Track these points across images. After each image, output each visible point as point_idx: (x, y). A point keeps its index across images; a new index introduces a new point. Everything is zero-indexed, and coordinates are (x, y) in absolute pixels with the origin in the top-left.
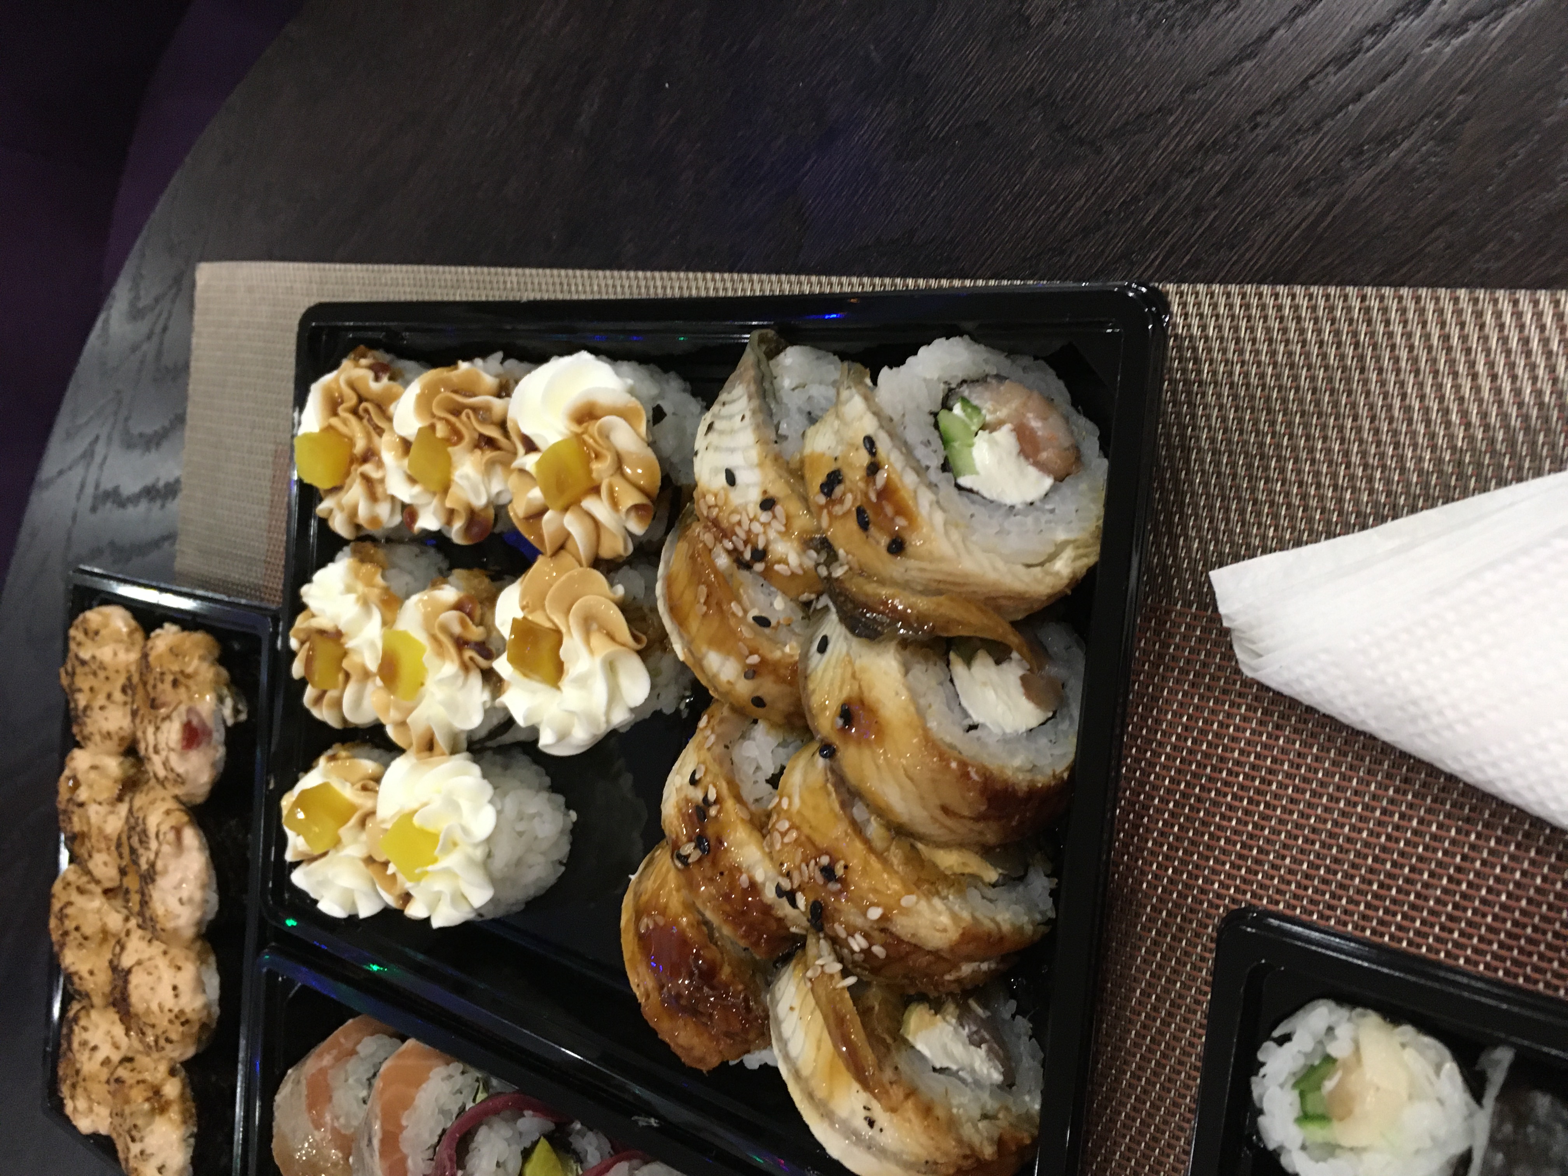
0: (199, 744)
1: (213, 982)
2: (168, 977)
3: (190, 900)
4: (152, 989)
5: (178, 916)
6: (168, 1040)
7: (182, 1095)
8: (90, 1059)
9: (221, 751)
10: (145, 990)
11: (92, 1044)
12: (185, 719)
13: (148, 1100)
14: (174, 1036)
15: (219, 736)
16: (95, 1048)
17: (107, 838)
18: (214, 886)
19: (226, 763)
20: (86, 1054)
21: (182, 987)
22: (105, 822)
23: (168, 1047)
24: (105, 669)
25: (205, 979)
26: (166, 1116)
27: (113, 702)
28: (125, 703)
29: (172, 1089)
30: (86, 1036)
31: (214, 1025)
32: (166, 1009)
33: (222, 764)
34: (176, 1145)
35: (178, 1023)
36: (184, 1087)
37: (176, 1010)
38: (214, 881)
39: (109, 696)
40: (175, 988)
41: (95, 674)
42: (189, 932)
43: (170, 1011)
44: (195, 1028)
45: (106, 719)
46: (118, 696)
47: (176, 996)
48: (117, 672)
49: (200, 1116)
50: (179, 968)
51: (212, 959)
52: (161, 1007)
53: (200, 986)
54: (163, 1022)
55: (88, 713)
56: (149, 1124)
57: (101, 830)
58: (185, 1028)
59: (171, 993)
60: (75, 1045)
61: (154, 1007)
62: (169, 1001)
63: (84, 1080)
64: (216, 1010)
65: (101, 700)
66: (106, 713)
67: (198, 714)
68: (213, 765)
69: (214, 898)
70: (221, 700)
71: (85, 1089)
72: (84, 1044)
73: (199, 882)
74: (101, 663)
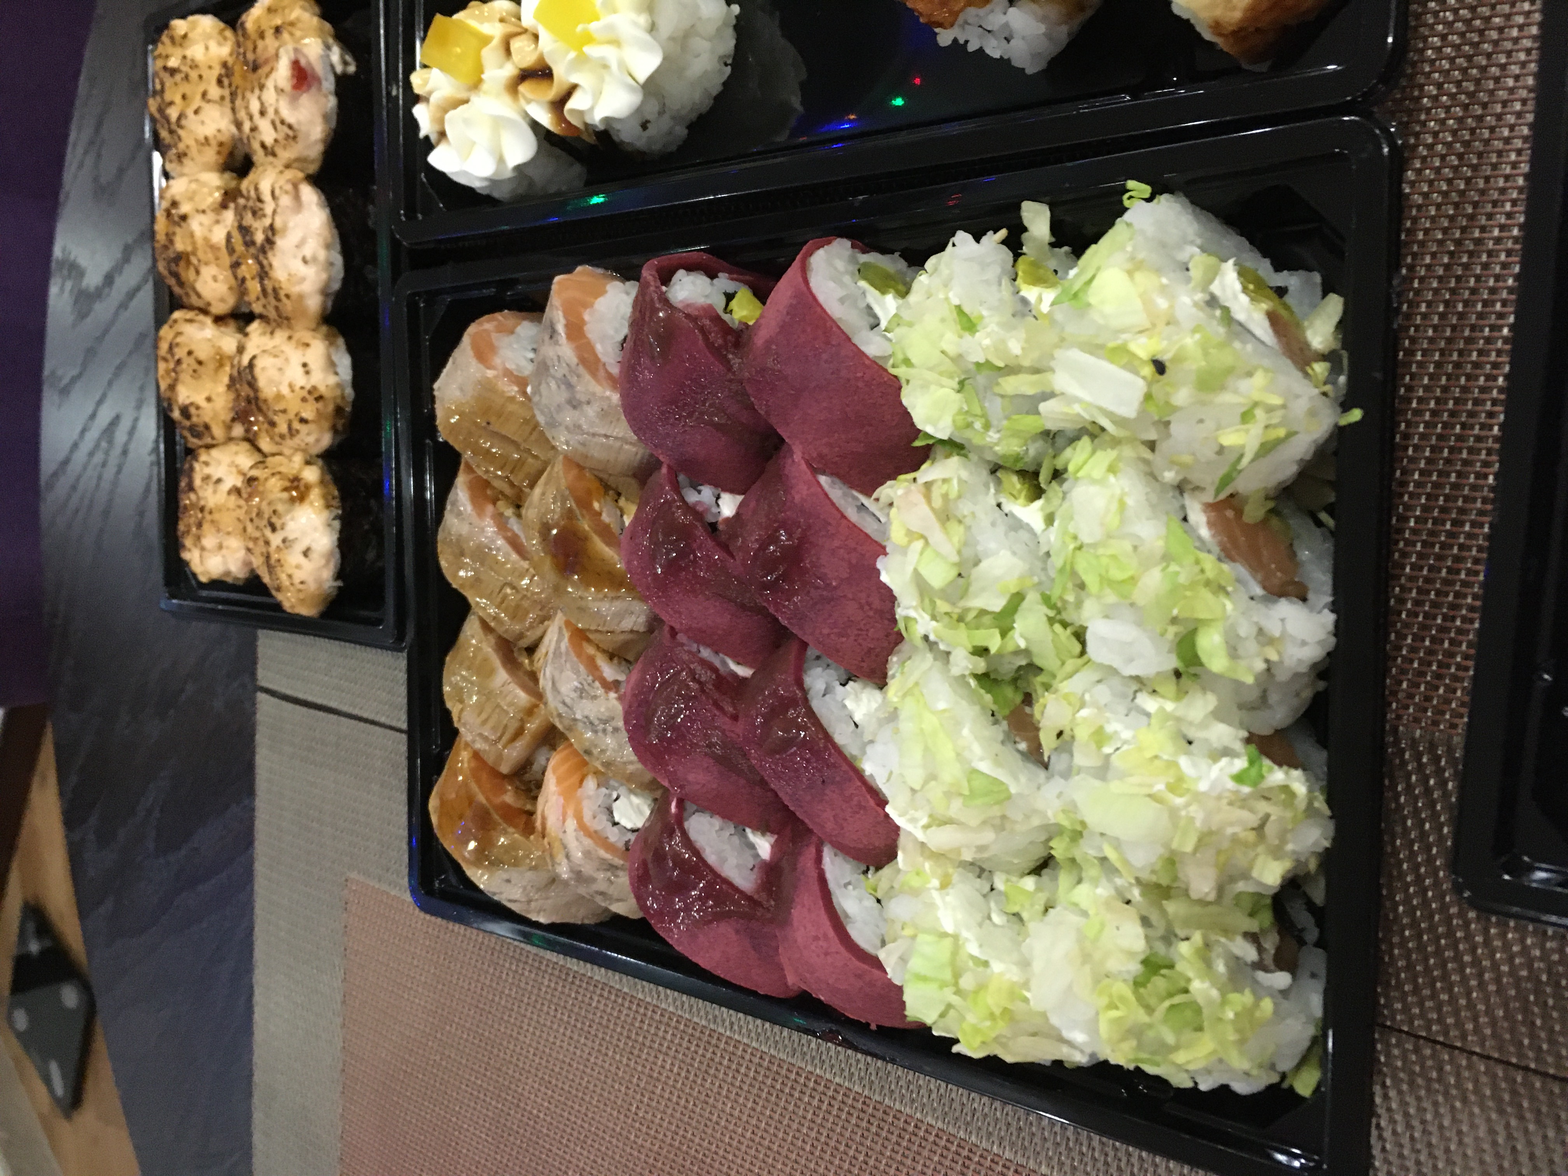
0: (309, 87)
1: (345, 362)
2: (296, 357)
3: (315, 259)
4: (280, 369)
5: (303, 279)
6: (303, 421)
7: (322, 482)
8: (215, 492)
9: (332, 102)
10: (272, 373)
11: (215, 478)
12: (292, 56)
13: (286, 489)
14: (307, 414)
15: (329, 84)
16: (219, 481)
17: (213, 248)
18: (338, 247)
19: (338, 115)
20: (210, 489)
21: (312, 366)
22: (210, 231)
23: (303, 428)
24: (197, 66)
25: (335, 358)
26: (307, 502)
27: (209, 101)
28: (222, 98)
29: (311, 474)
30: (207, 471)
31: (348, 409)
32: (297, 388)
33: (334, 117)
34: (321, 528)
35: (311, 398)
36: (323, 474)
37: (308, 387)
38: (338, 241)
39: (204, 95)
40: (305, 365)
41: (187, 78)
42: (314, 303)
43: (302, 388)
44: (331, 408)
45: (203, 123)
46: (215, 92)
47: (307, 373)
48: (210, 67)
49: (344, 498)
50: (307, 345)
51: (341, 341)
52: (291, 386)
53: (331, 365)
54: (294, 406)
55: (183, 122)
56: (288, 511)
57: (206, 240)
58: (320, 405)
59: (300, 370)
60: (197, 482)
61: (285, 390)
62: (300, 380)
63: (211, 513)
64: (349, 392)
65: (197, 102)
66: (202, 116)
67: (305, 56)
68: (326, 117)
69: (338, 260)
70: (328, 47)
71: (212, 522)
72: (207, 478)
73: (321, 240)
74: (193, 60)
